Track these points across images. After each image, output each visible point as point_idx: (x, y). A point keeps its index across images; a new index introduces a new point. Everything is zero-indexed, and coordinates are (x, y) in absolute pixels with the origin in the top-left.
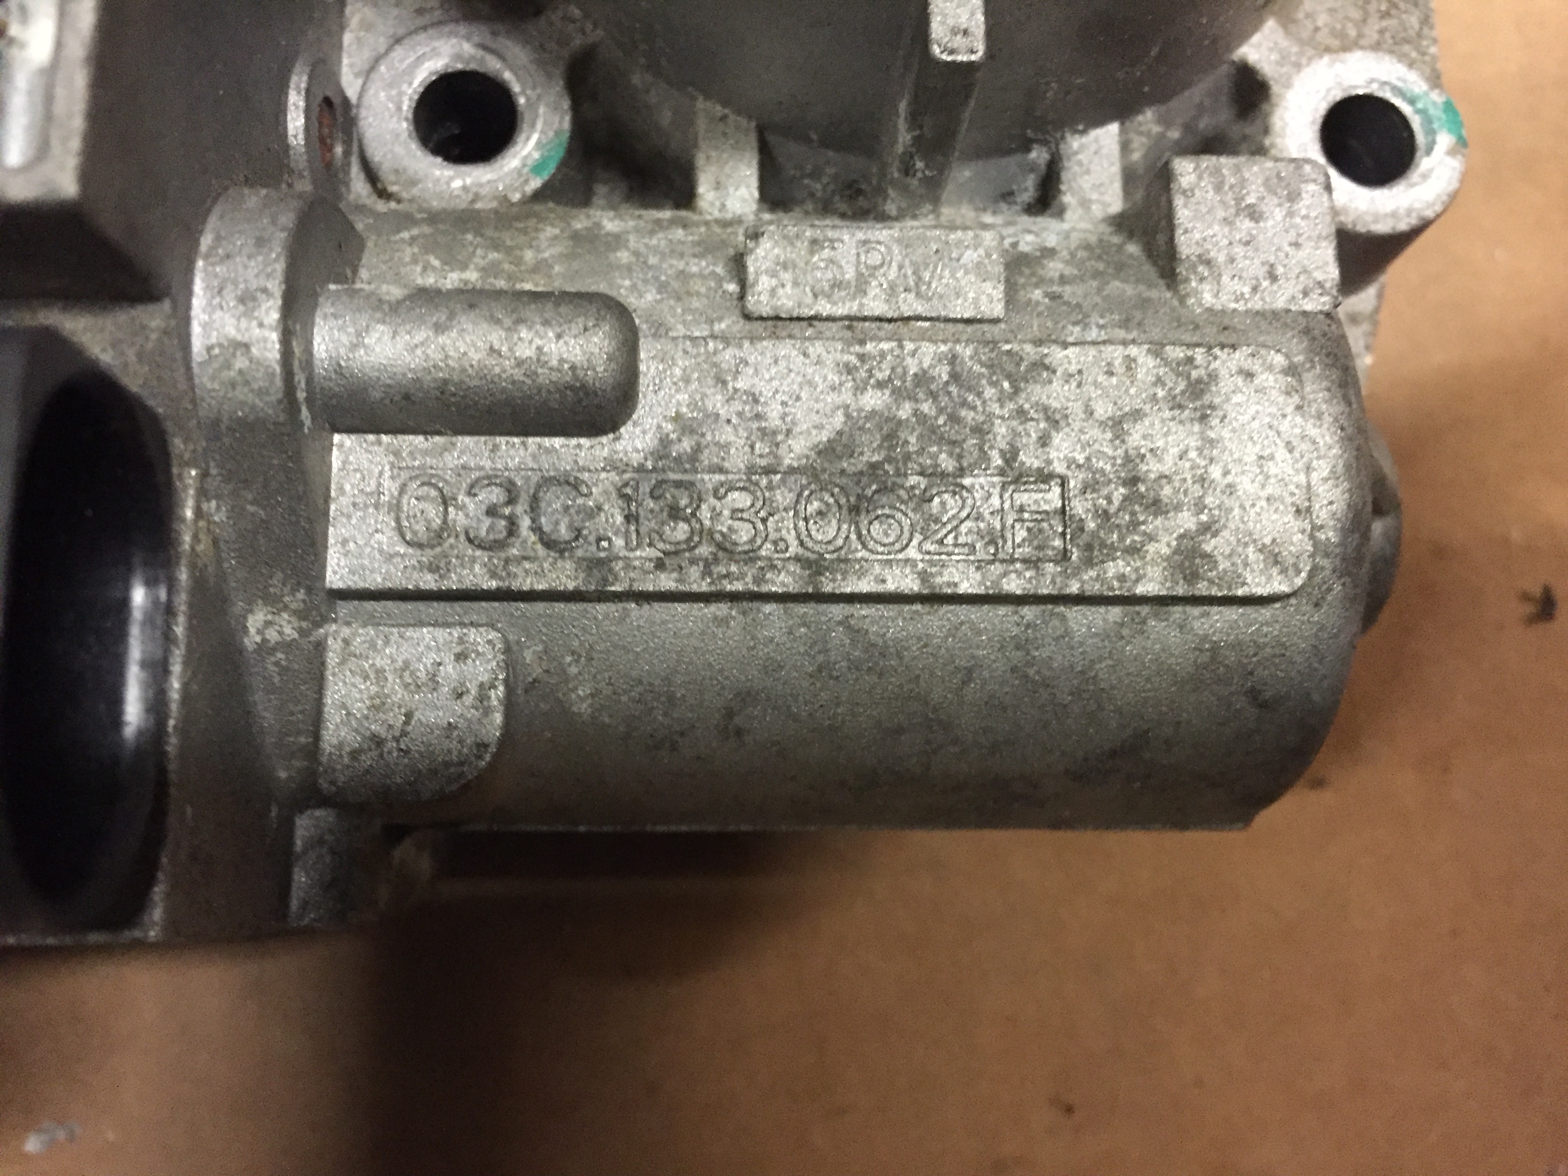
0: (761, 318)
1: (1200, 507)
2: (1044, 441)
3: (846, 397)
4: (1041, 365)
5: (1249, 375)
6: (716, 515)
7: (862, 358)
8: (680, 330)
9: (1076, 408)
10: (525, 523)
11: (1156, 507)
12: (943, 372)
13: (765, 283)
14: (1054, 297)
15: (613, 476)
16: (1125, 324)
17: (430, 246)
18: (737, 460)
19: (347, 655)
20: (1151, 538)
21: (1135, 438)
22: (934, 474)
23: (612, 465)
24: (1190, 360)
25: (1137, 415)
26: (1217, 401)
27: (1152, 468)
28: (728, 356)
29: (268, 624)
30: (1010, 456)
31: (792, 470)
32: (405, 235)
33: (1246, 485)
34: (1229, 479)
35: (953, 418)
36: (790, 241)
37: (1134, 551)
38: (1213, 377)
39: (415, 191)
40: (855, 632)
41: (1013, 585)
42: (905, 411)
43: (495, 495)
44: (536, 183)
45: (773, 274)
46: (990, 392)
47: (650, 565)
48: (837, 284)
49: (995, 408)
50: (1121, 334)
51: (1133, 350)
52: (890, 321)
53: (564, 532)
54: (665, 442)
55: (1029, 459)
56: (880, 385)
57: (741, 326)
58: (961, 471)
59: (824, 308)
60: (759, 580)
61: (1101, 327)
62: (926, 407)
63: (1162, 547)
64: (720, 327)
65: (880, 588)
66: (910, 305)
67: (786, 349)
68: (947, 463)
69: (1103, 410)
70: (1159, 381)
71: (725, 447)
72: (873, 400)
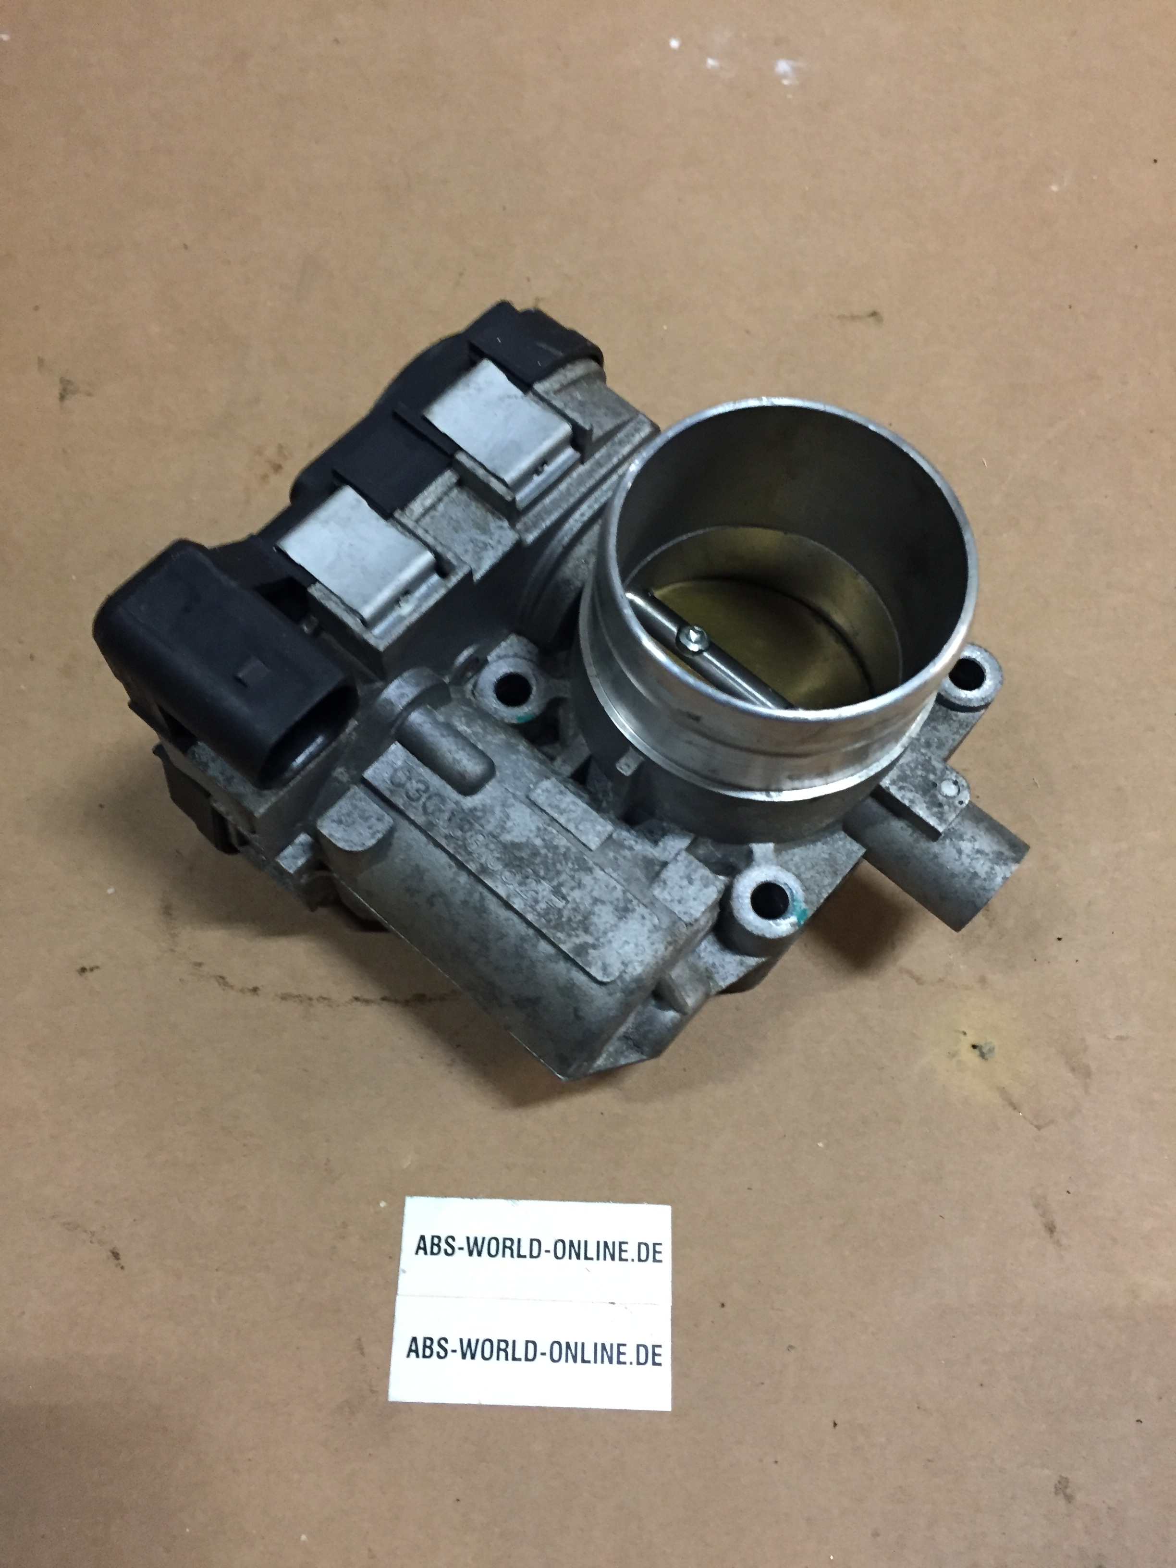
0: (530, 800)
1: (597, 939)
2: (572, 889)
3: (531, 835)
4: (590, 870)
5: (643, 917)
6: (471, 836)
7: (545, 829)
8: (506, 786)
9: (589, 888)
10: (423, 800)
11: (586, 930)
12: (562, 850)
13: (539, 791)
14: (616, 859)
15: (454, 806)
16: (626, 880)
17: (466, 715)
18: (490, 828)
19: (353, 797)
20: (577, 936)
21: (596, 909)
22: (536, 873)
23: (457, 803)
24: (631, 901)
25: (603, 902)
26: (629, 917)
27: (595, 919)
28: (511, 801)
29: (342, 773)
30: (561, 885)
31: (500, 842)
32: (464, 708)
33: (615, 945)
34: (612, 939)
35: (554, 864)
36: (555, 786)
37: (569, 935)
38: (634, 910)
39: (481, 699)
40: (482, 898)
41: (530, 917)
42: (543, 851)
43: (421, 787)
44: (515, 721)
45: (543, 791)
46: (570, 865)
47: (443, 835)
48: (557, 807)
49: (567, 870)
50: (622, 881)
51: (618, 886)
52: (563, 827)
53: (430, 810)
54: (475, 809)
55: (564, 890)
56: (543, 840)
57: (523, 798)
58: (544, 878)
59: (548, 810)
60: (467, 861)
61: (618, 875)
62: (550, 855)
63: (578, 941)
64: (518, 793)
65: (495, 889)
66: (571, 827)
67: (528, 811)
68: (542, 873)
69: (595, 894)
70: (618, 900)
71: (489, 822)
72: (538, 842)
